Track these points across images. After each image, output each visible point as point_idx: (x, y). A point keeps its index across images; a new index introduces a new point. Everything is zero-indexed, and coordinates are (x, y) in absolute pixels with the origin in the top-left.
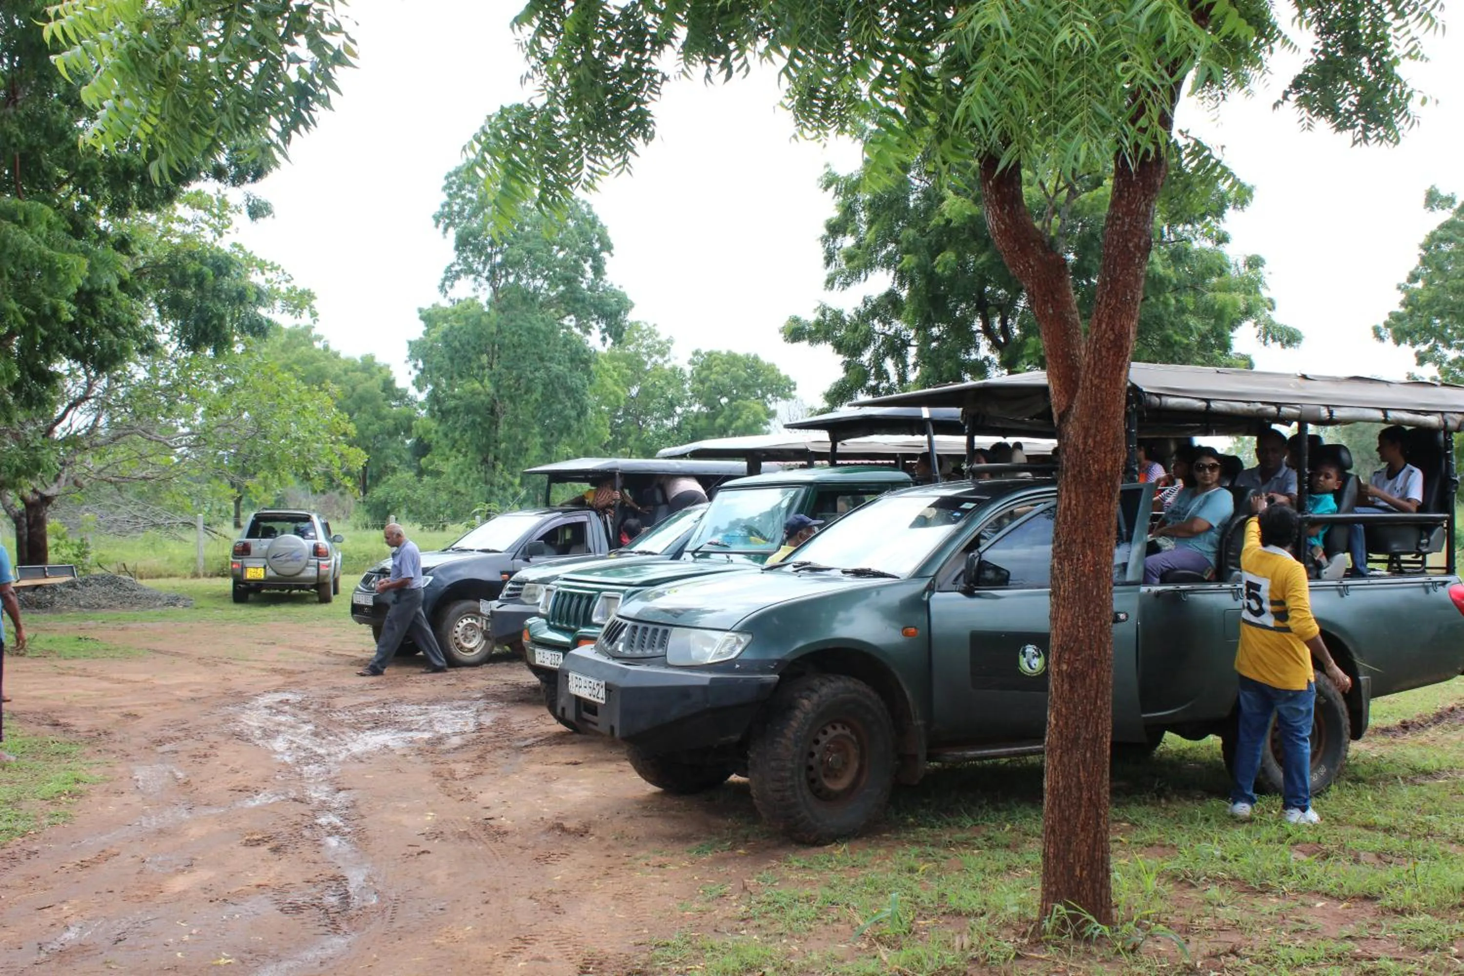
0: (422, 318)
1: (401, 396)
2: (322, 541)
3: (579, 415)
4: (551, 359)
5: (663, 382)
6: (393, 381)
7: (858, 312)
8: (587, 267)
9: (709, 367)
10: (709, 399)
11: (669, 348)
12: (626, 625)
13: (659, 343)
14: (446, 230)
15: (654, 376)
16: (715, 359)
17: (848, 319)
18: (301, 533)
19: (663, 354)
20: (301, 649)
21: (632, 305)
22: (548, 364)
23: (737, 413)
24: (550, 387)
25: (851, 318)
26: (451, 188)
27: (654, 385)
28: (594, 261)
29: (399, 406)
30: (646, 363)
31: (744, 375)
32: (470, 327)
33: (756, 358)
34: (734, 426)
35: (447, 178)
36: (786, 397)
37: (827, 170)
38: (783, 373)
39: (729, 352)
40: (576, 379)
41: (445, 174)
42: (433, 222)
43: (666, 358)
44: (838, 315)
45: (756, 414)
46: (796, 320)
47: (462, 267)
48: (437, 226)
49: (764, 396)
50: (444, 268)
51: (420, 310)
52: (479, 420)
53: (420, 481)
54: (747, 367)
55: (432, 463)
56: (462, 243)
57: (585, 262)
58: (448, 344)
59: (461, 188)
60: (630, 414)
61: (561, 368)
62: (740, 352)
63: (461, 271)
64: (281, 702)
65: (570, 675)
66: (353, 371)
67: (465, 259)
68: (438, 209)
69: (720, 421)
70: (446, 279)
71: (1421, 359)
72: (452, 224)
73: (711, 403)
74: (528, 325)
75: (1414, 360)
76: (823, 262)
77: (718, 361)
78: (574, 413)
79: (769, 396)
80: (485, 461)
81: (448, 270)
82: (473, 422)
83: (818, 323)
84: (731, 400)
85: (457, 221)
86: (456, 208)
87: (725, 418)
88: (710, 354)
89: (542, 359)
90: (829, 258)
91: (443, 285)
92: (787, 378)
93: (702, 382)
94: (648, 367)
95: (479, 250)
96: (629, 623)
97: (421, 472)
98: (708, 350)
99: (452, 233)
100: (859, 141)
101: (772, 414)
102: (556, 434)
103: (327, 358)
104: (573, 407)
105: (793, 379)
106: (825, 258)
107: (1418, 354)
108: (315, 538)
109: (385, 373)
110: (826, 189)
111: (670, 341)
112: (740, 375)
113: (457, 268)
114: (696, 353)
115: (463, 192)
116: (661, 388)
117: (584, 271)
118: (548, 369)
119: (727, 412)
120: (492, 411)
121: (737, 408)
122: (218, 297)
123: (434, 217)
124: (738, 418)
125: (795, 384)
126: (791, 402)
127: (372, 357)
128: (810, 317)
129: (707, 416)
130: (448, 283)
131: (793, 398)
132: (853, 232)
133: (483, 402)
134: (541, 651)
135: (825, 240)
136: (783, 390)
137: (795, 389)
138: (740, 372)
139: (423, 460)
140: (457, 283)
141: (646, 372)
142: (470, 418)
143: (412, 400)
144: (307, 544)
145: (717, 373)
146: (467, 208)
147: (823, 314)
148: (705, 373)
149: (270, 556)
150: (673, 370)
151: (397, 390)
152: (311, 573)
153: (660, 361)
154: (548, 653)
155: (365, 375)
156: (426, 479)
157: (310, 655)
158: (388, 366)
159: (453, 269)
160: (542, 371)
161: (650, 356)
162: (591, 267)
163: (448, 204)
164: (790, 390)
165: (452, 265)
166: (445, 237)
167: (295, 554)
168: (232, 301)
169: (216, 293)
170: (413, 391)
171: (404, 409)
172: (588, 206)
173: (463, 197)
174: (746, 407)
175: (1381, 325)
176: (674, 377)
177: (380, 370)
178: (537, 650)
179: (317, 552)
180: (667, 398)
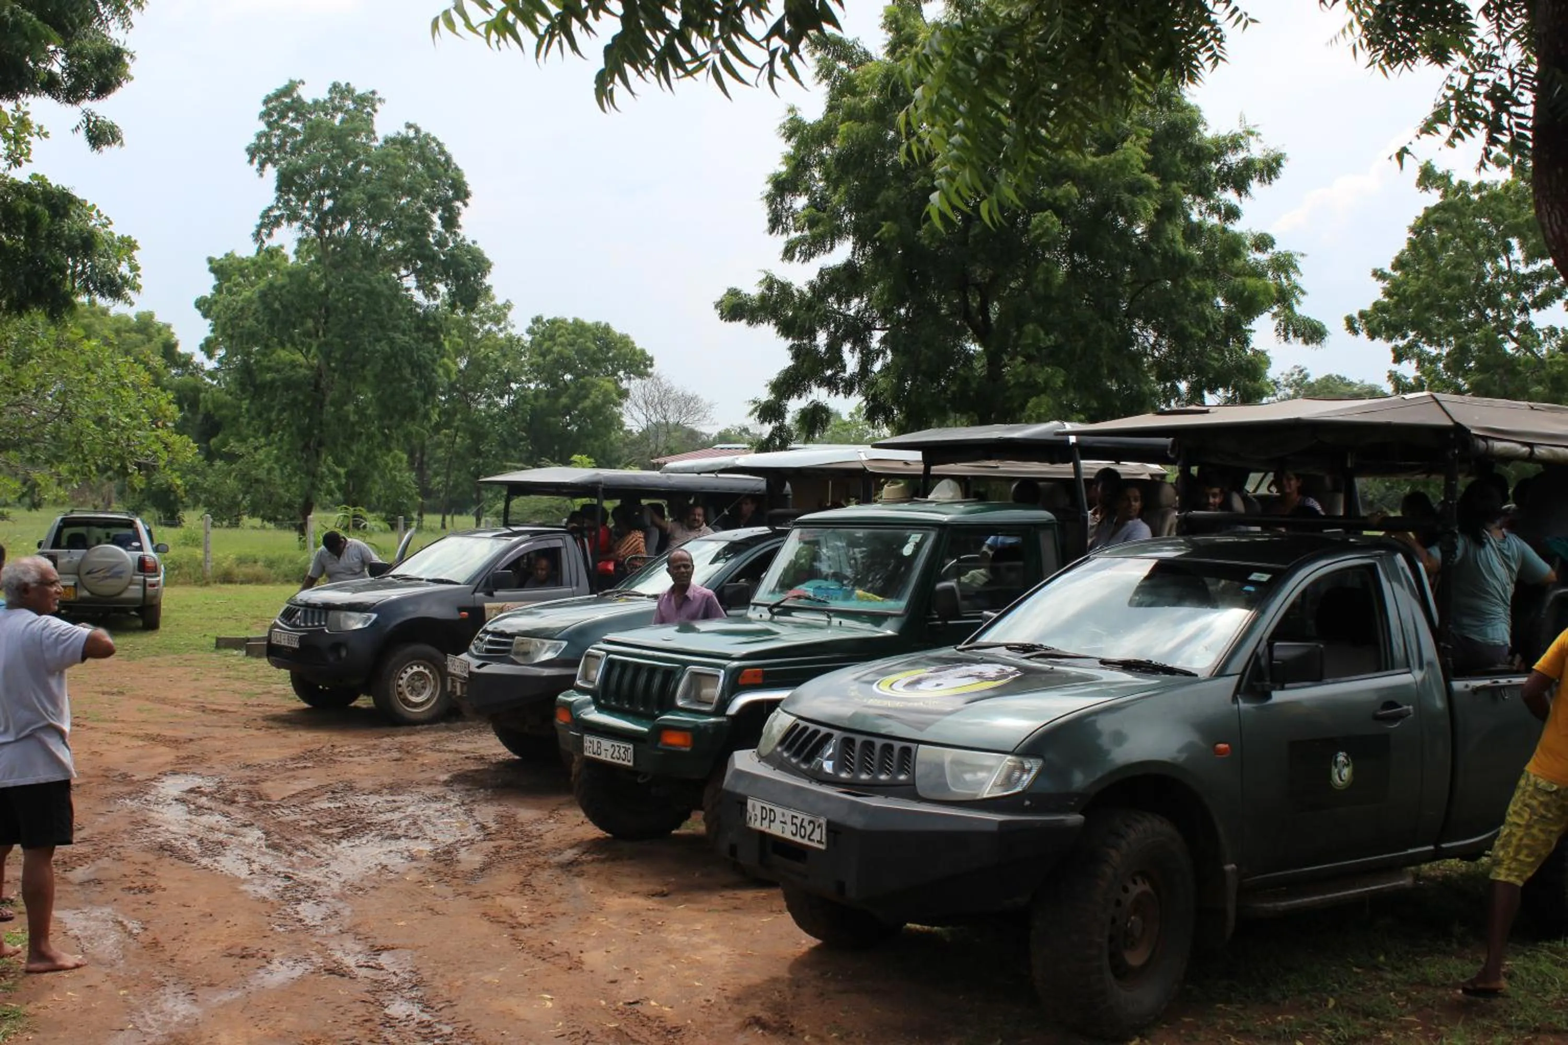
0: (212, 270)
1: (184, 363)
2: (149, 552)
3: (426, 397)
4: (396, 328)
5: (497, 354)
6: (175, 345)
7: (812, 286)
8: (435, 218)
9: (552, 338)
10: (550, 374)
11: (505, 315)
12: (829, 737)
13: (495, 307)
14: (262, 166)
15: (486, 347)
16: (560, 328)
17: (796, 293)
18: (124, 542)
19: (497, 323)
20: (163, 701)
21: (490, 265)
22: (391, 334)
23: (583, 392)
24: (393, 361)
25: (801, 293)
26: (272, 116)
27: (487, 357)
28: (444, 210)
29: (182, 375)
30: (477, 330)
31: (593, 347)
32: (295, 287)
33: (607, 328)
34: (580, 406)
35: (266, 102)
36: (642, 375)
37: (791, 115)
38: (638, 346)
39: (576, 321)
40: (425, 352)
41: (263, 98)
42: (247, 157)
43: (501, 326)
44: (785, 288)
45: (606, 394)
46: (733, 293)
47: (283, 211)
48: (251, 162)
49: (614, 373)
50: (260, 212)
51: (210, 260)
52: (301, 398)
53: (211, 465)
54: (596, 338)
55: (225, 445)
56: (285, 183)
57: (434, 211)
58: (267, 306)
59: (283, 116)
60: (457, 390)
61: (407, 338)
62: (589, 320)
63: (282, 216)
64: (191, 791)
65: (750, 802)
66: (126, 331)
67: (287, 202)
68: (253, 140)
69: (564, 400)
70: (262, 226)
71: (1399, 356)
72: (270, 159)
73: (552, 378)
74: (368, 287)
75: (1391, 356)
76: (766, 225)
77: (563, 331)
78: (420, 394)
79: (621, 373)
80: (306, 447)
81: (265, 214)
82: (295, 400)
83: (763, 298)
84: (577, 377)
85: (277, 156)
86: (275, 141)
87: (570, 397)
88: (553, 322)
89: (382, 327)
90: (776, 222)
91: (258, 233)
92: (643, 352)
93: (543, 355)
94: (479, 336)
95: (303, 194)
96: (836, 733)
97: (210, 456)
98: (551, 317)
99: (271, 172)
100: (825, 82)
101: (624, 394)
102: (397, 417)
103: (93, 313)
104: (420, 386)
105: (649, 353)
106: (770, 221)
107: (1395, 350)
108: (140, 548)
109: (165, 335)
110: (789, 138)
111: (508, 306)
112: (589, 348)
113: (277, 213)
114: (537, 320)
115: (285, 122)
116: (496, 360)
117: (431, 223)
118: (392, 341)
119: (572, 390)
120: (317, 386)
121: (583, 387)
122: (57, 245)
123: (248, 150)
124: (586, 397)
125: (651, 359)
126: (647, 381)
127: (151, 315)
128: (752, 289)
129: (548, 394)
130: (264, 231)
131: (649, 375)
132: (807, 190)
133: (305, 376)
134: (595, 740)
135: (771, 199)
136: (638, 367)
137: (651, 365)
138: (589, 344)
139: (213, 441)
140: (276, 231)
141: (477, 341)
142: (291, 394)
143: (198, 368)
144: (129, 557)
145: (562, 344)
146: (290, 141)
147: (770, 288)
148: (547, 344)
149: (83, 572)
150: (510, 339)
151: (180, 355)
152: (135, 592)
153: (495, 329)
154: (606, 744)
155: (140, 337)
156: (218, 463)
157: (180, 711)
158: (168, 327)
159: (271, 214)
160: (383, 343)
161: (482, 323)
162: (440, 218)
163: (266, 135)
164: (646, 366)
165: (271, 209)
166: (261, 175)
167: (116, 570)
168: (72, 251)
169: (53, 239)
170: (199, 357)
171: (187, 378)
172: (438, 144)
173: (284, 128)
174: (594, 385)
175: (1356, 315)
176: (512, 345)
177: (159, 331)
178: (587, 738)
179: (142, 566)
180: (501, 373)
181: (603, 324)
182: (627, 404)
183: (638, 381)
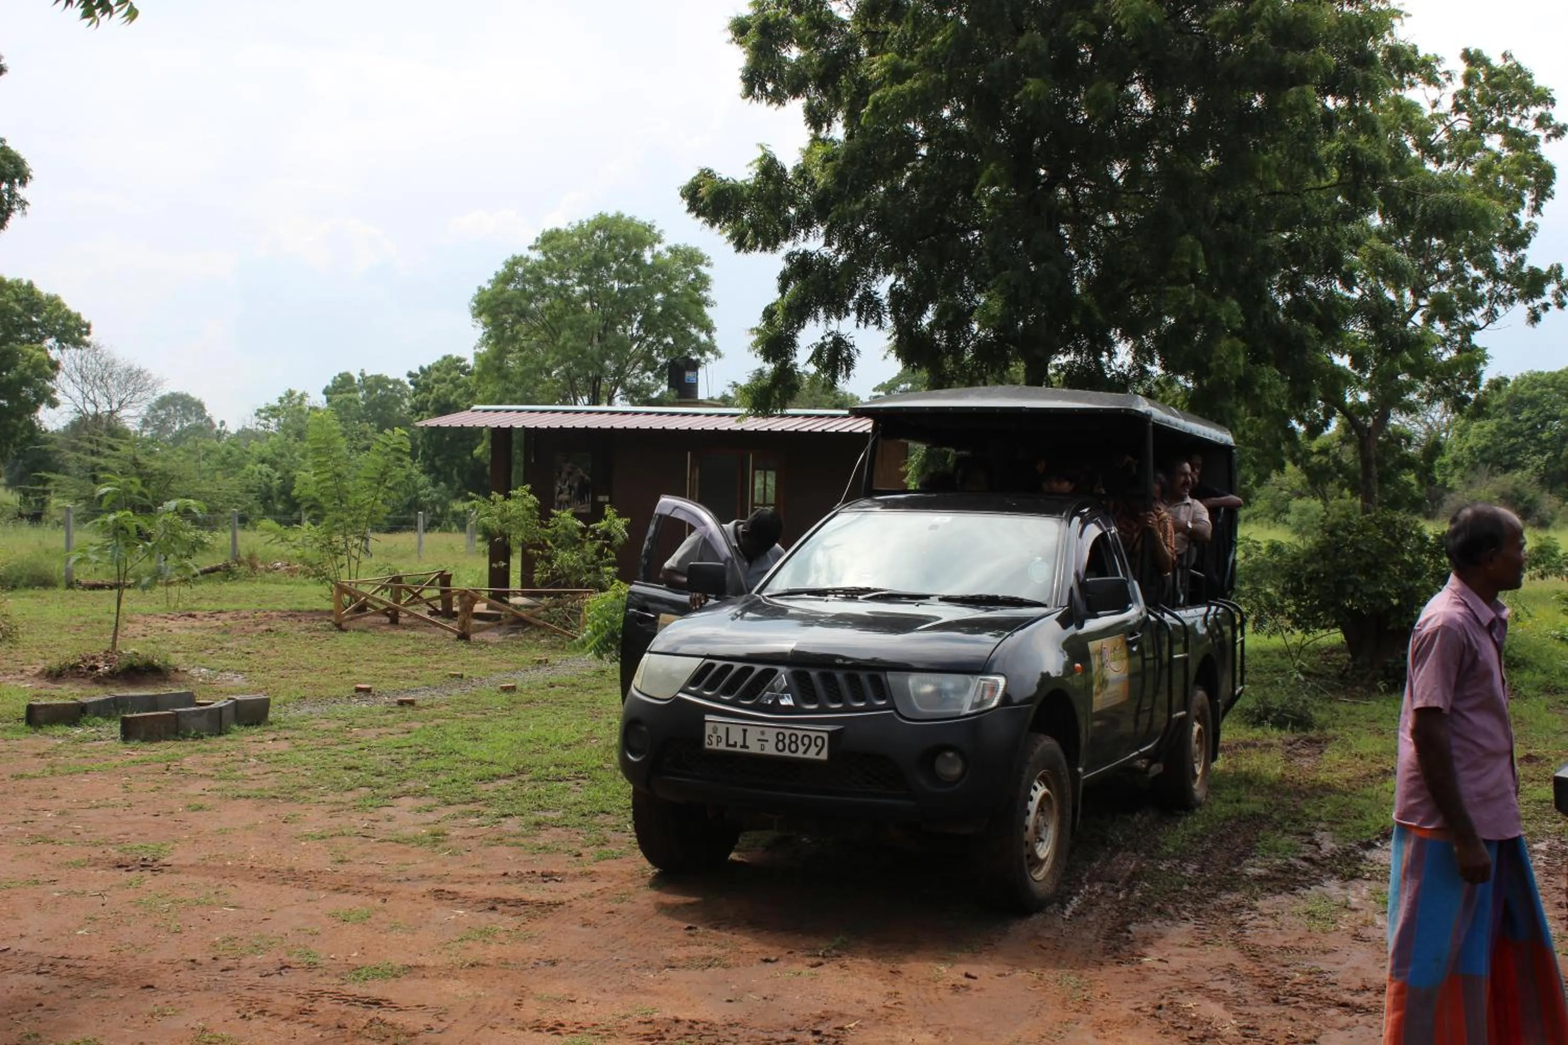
181: (25, 283)
182: (61, 377)
183: (73, 351)
